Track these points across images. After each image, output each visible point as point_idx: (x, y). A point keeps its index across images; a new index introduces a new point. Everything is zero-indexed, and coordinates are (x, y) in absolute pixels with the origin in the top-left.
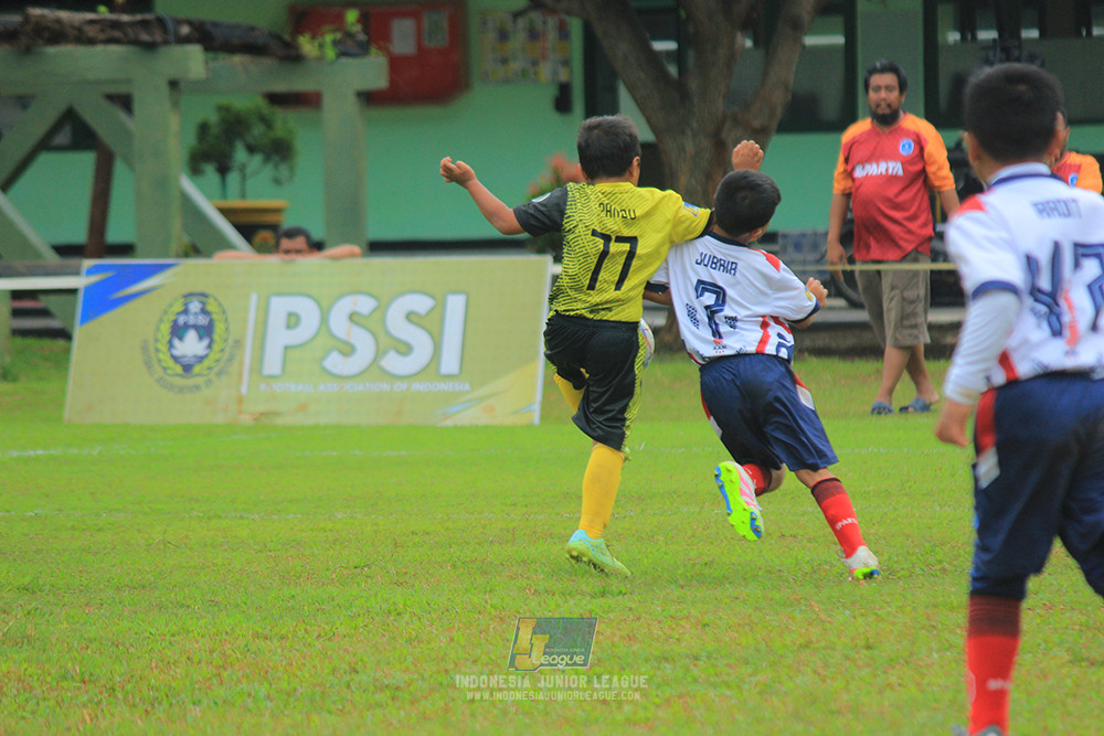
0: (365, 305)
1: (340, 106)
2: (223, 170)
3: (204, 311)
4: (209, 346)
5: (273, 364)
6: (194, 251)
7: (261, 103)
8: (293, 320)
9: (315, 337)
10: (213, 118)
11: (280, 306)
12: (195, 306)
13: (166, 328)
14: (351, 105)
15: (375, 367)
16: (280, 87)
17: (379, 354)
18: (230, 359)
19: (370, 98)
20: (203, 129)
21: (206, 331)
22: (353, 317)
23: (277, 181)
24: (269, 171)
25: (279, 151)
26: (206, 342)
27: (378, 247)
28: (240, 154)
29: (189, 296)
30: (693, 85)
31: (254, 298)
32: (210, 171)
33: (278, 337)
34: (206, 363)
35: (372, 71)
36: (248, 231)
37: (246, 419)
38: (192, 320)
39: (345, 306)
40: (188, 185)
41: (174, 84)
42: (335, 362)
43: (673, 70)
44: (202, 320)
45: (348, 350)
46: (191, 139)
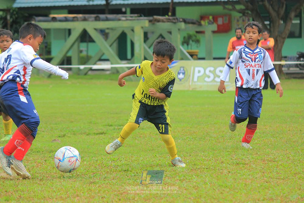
0: (212, 69)
1: (208, 33)
2: (188, 45)
3: (184, 70)
4: (185, 76)
5: (195, 79)
6: (182, 59)
7: (195, 33)
8: (199, 72)
9: (203, 75)
10: (186, 35)
11: (197, 69)
12: (182, 69)
13: (177, 73)
14: (210, 33)
15: (214, 80)
16: (198, 30)
17: (214, 78)
18: (188, 78)
19: (214, 32)
20: (184, 38)
21: (184, 73)
22: (210, 71)
23: (197, 47)
24: (196, 45)
25: (198, 41)
26: (184, 76)
27: (215, 59)
28: (191, 42)
29: (181, 67)
30: (272, 30)
31: (192, 68)
32: (185, 45)
33: (197, 75)
34: (184, 79)
35: (214, 27)
36: (192, 56)
37: (191, 89)
38: (181, 71)
39: (208, 69)
40: (181, 47)
41: (179, 30)
42: (207, 79)
43: (268, 27)
44: (183, 71)
45: (209, 77)
46: (182, 39)
